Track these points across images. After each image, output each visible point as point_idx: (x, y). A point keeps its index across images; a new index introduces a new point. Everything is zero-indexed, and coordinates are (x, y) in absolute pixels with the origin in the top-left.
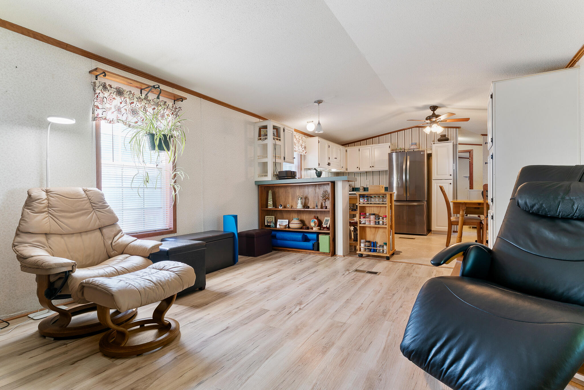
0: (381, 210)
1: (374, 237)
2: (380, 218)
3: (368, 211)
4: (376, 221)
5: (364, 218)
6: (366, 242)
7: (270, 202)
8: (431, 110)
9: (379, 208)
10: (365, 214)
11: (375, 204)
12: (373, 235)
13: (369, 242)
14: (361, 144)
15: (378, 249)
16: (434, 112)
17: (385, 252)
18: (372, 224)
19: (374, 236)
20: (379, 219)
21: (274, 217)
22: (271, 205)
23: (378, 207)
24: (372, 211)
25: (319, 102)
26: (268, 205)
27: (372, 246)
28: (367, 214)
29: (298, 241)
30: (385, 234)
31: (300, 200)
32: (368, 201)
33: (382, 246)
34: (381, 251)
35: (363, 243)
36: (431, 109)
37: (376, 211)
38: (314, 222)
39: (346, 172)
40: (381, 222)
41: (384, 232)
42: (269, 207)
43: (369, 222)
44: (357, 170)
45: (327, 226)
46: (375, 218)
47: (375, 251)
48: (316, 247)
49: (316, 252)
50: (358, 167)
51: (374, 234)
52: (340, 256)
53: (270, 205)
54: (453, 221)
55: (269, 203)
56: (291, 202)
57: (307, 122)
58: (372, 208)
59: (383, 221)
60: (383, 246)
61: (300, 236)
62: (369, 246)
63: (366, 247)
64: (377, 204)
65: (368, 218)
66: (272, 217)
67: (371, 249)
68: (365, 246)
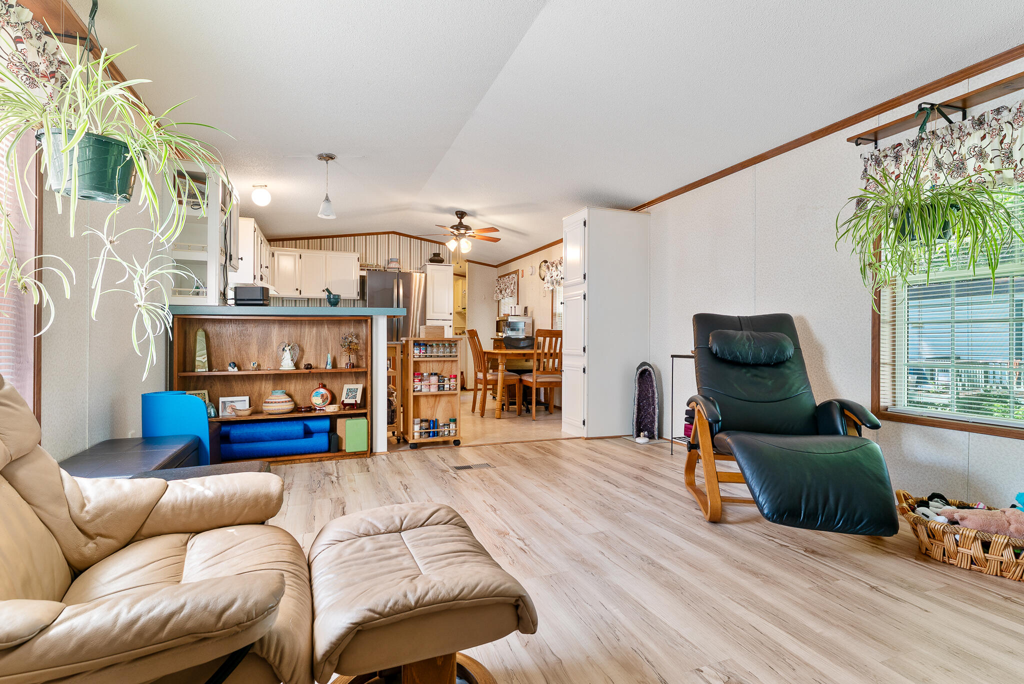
0: (445, 366)
1: (434, 412)
2: (446, 379)
3: (424, 369)
4: (439, 385)
5: (420, 381)
6: (422, 421)
7: (201, 358)
8: (458, 217)
9: (442, 363)
10: (422, 374)
11: (438, 357)
12: (431, 409)
13: (426, 421)
14: (298, 246)
15: (441, 431)
16: (461, 220)
17: (452, 434)
18: (434, 390)
19: (433, 409)
20: (444, 382)
21: (206, 392)
22: (204, 365)
23: (440, 361)
24: (430, 369)
25: (330, 157)
26: (196, 364)
27: (432, 426)
28: (425, 374)
29: (293, 439)
30: (450, 404)
31: (288, 351)
32: (427, 353)
33: (447, 425)
34: (446, 433)
35: (417, 424)
36: (457, 214)
37: (436, 368)
38: (322, 396)
39: (276, 298)
40: (447, 386)
41: (449, 402)
42: (199, 370)
43: (428, 386)
44: (296, 295)
45: (356, 401)
46: (439, 380)
47: (436, 434)
48: (334, 447)
49: (337, 454)
50: (297, 290)
51: (434, 407)
52: (382, 453)
53: (201, 364)
54: (489, 380)
55: (197, 359)
56: (256, 355)
57: (254, 186)
58: (431, 364)
59: (450, 385)
60: (449, 425)
61: (298, 428)
62: (428, 427)
63: (422, 431)
64: (441, 357)
65: (426, 380)
66: (203, 392)
67: (430, 432)
68: (421, 428)
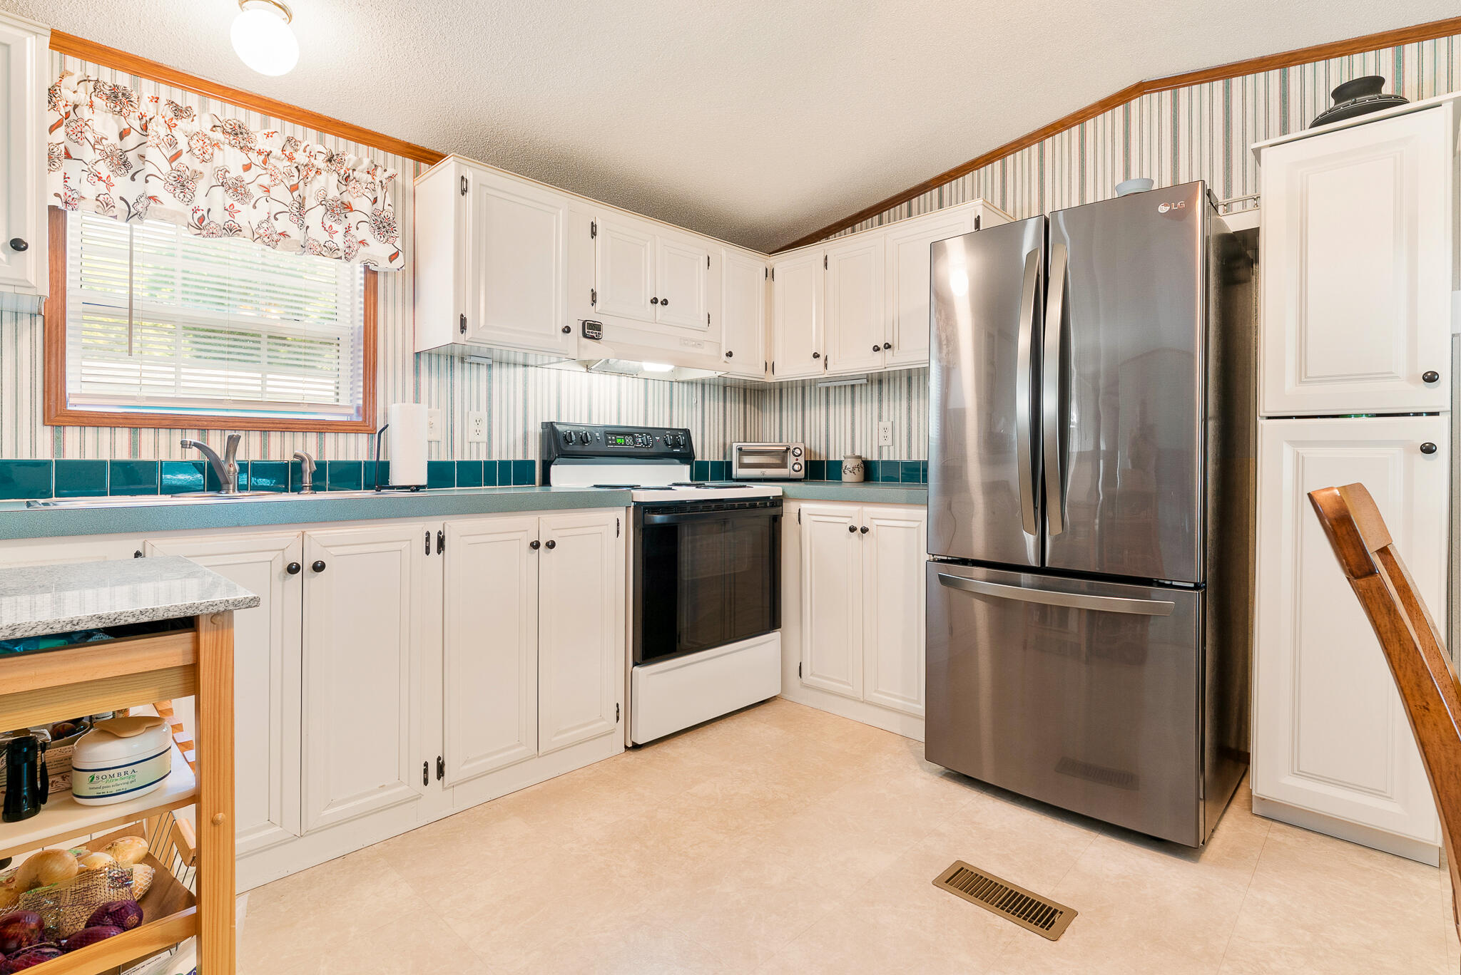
44: (813, 370)
50: (816, 356)
